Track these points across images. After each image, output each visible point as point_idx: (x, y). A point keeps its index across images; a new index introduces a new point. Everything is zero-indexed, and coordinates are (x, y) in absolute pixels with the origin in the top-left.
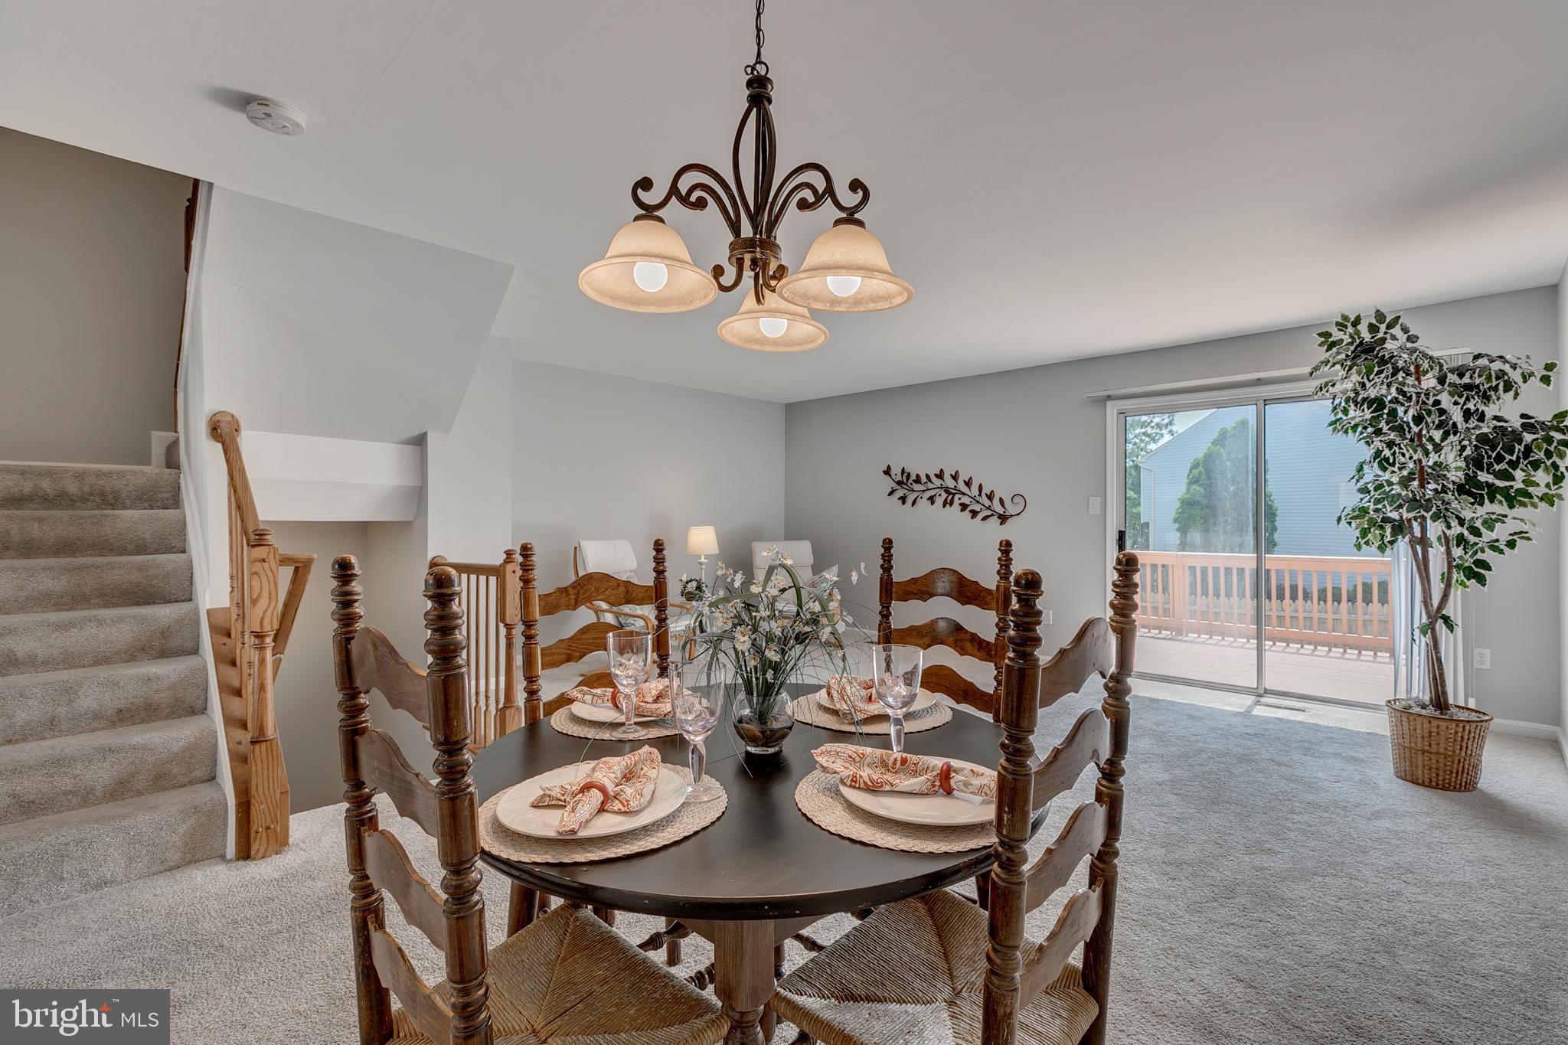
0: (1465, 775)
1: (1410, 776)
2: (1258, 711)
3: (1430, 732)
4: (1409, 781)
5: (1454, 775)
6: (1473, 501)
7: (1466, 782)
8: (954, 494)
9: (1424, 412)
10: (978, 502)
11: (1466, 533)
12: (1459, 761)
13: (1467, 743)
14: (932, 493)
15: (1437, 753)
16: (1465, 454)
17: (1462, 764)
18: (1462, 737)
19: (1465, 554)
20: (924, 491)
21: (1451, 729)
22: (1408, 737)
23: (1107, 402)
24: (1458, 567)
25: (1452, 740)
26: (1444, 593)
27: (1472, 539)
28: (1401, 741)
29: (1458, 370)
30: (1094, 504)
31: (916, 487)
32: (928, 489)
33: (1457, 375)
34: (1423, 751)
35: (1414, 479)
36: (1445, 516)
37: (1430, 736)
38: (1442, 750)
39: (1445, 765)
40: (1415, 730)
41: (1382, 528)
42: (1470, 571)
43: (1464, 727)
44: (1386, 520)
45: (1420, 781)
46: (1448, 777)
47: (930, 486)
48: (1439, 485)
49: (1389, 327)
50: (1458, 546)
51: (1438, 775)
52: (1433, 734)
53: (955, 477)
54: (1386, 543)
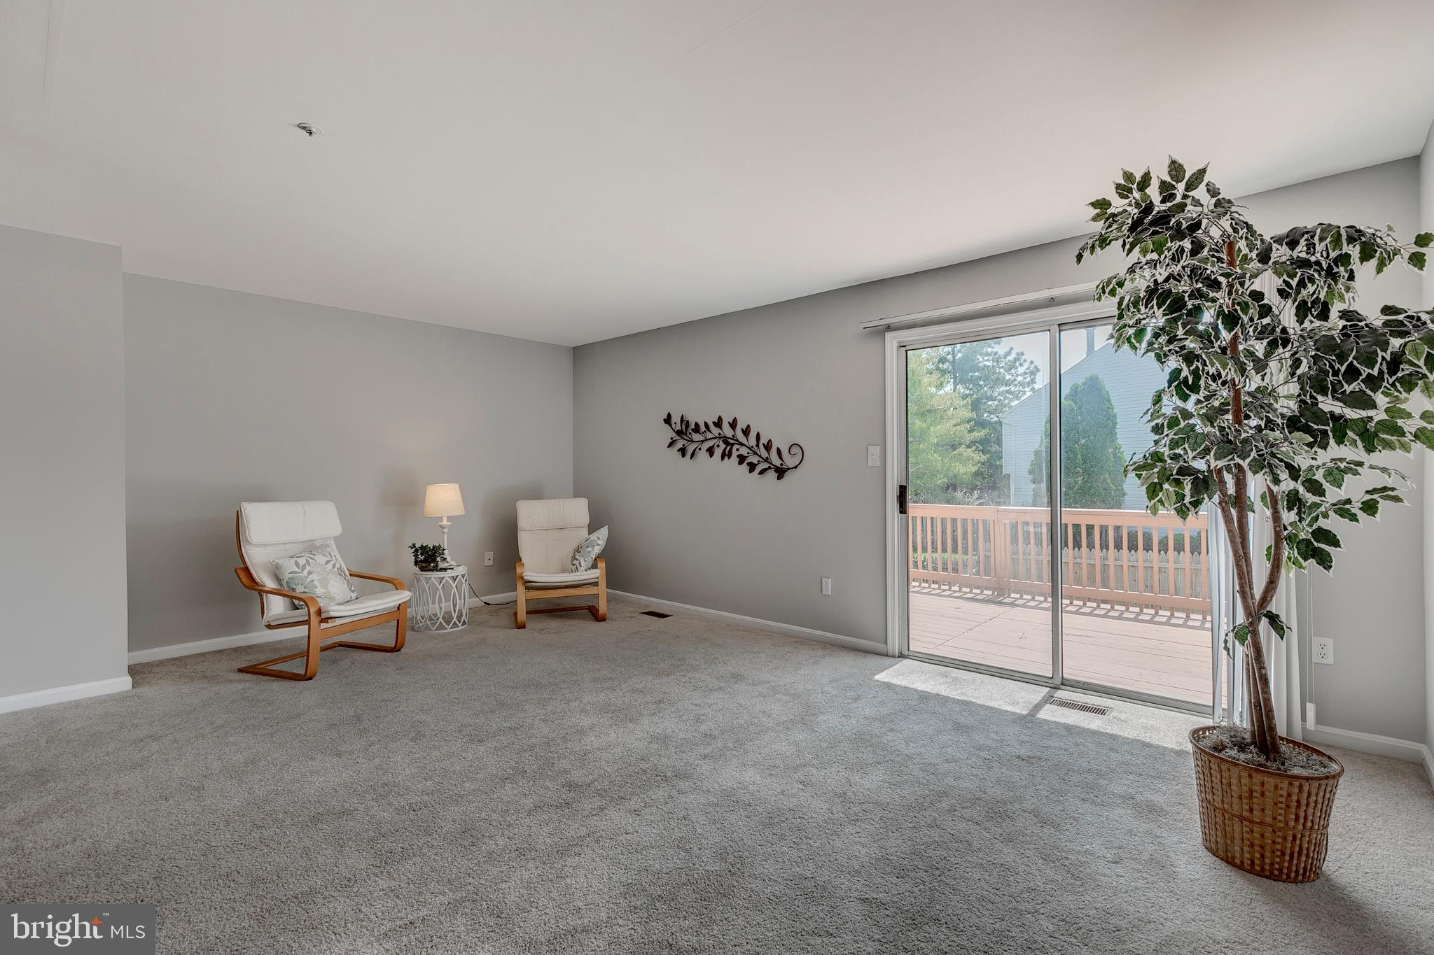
0: (1304, 858)
1: (1223, 852)
2: (1049, 713)
3: (1251, 791)
4: (1222, 859)
5: (1287, 858)
6: (1312, 440)
7: (1305, 869)
8: (733, 444)
9: (1238, 308)
10: (756, 453)
11: (1301, 489)
12: (1294, 837)
13: (1305, 811)
14: (710, 444)
15: (1262, 823)
16: (1299, 372)
17: (1298, 842)
18: (1298, 802)
19: (1300, 521)
20: (703, 441)
21: (1282, 789)
22: (1220, 793)
23: (886, 334)
24: (1290, 538)
25: (1283, 806)
26: (1270, 578)
27: (1310, 498)
28: (1210, 797)
29: (1287, 237)
30: (873, 455)
31: (696, 437)
32: (707, 440)
33: (1287, 244)
34: (1242, 819)
35: (1227, 412)
36: (1270, 465)
37: (1251, 797)
38: (1269, 820)
39: (1274, 842)
40: (1230, 785)
41: (1178, 483)
42: (1307, 546)
43: (1301, 787)
44: (1185, 471)
45: (1238, 861)
46: (1278, 860)
47: (709, 435)
48: (1262, 419)
49: (1190, 186)
50: (1290, 509)
51: (1263, 856)
52: (1254, 794)
53: (733, 425)
54: (1188, 505)
